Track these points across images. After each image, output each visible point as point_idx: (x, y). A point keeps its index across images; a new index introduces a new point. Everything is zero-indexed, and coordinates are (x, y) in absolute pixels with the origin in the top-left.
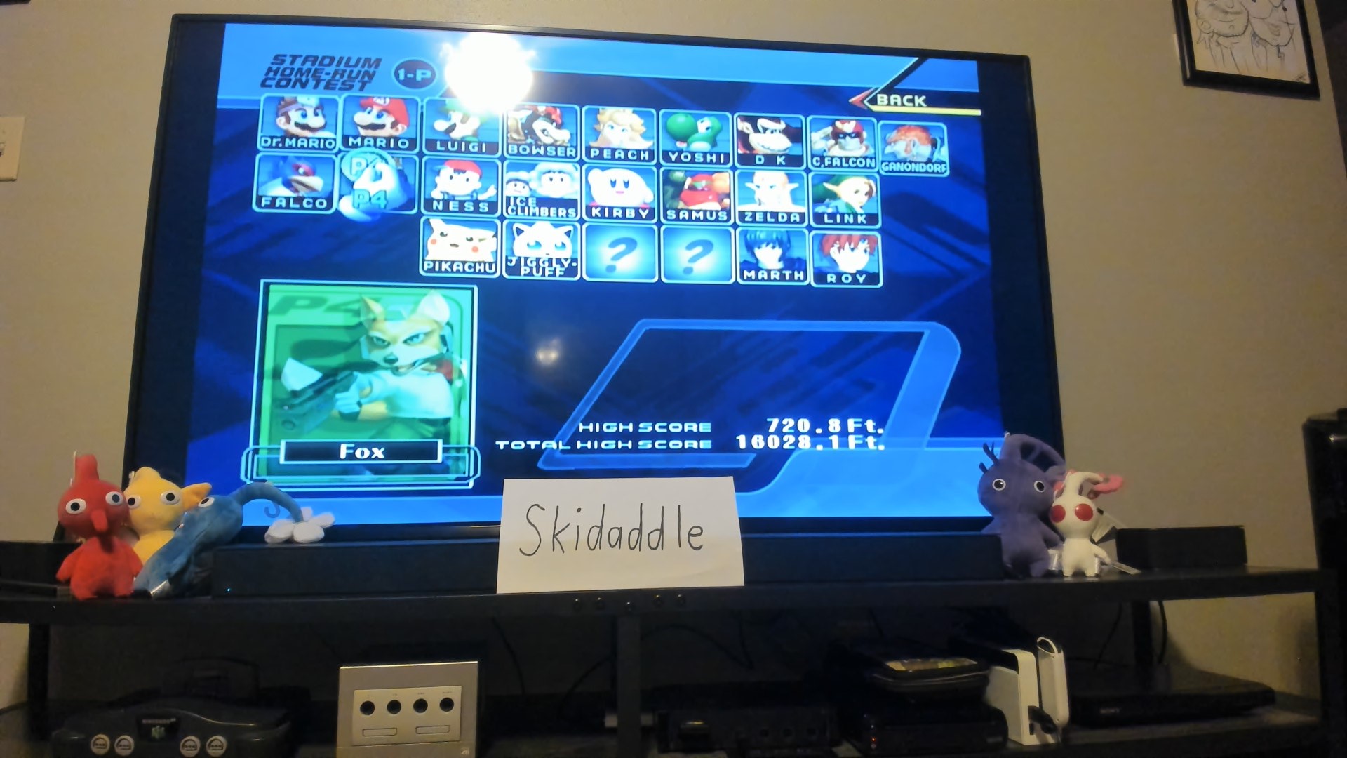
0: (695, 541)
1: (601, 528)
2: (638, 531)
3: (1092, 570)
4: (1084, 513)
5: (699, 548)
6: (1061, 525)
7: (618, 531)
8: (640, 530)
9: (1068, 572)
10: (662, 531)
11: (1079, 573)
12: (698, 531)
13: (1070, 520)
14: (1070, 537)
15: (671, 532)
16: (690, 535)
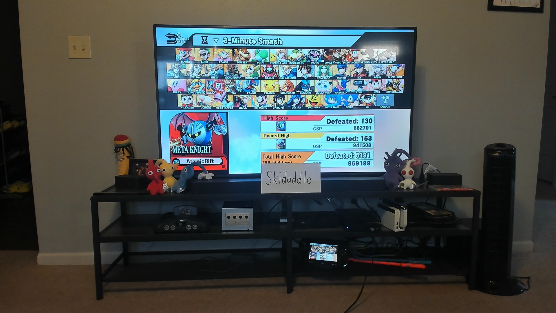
0: (309, 182)
1: (285, 178)
2: (295, 179)
3: (412, 187)
4: (411, 173)
5: (309, 183)
6: (404, 176)
7: (290, 179)
8: (295, 178)
9: (405, 188)
10: (301, 179)
11: (408, 189)
12: (310, 179)
13: (407, 174)
14: (407, 179)
15: (303, 179)
16: (308, 180)
